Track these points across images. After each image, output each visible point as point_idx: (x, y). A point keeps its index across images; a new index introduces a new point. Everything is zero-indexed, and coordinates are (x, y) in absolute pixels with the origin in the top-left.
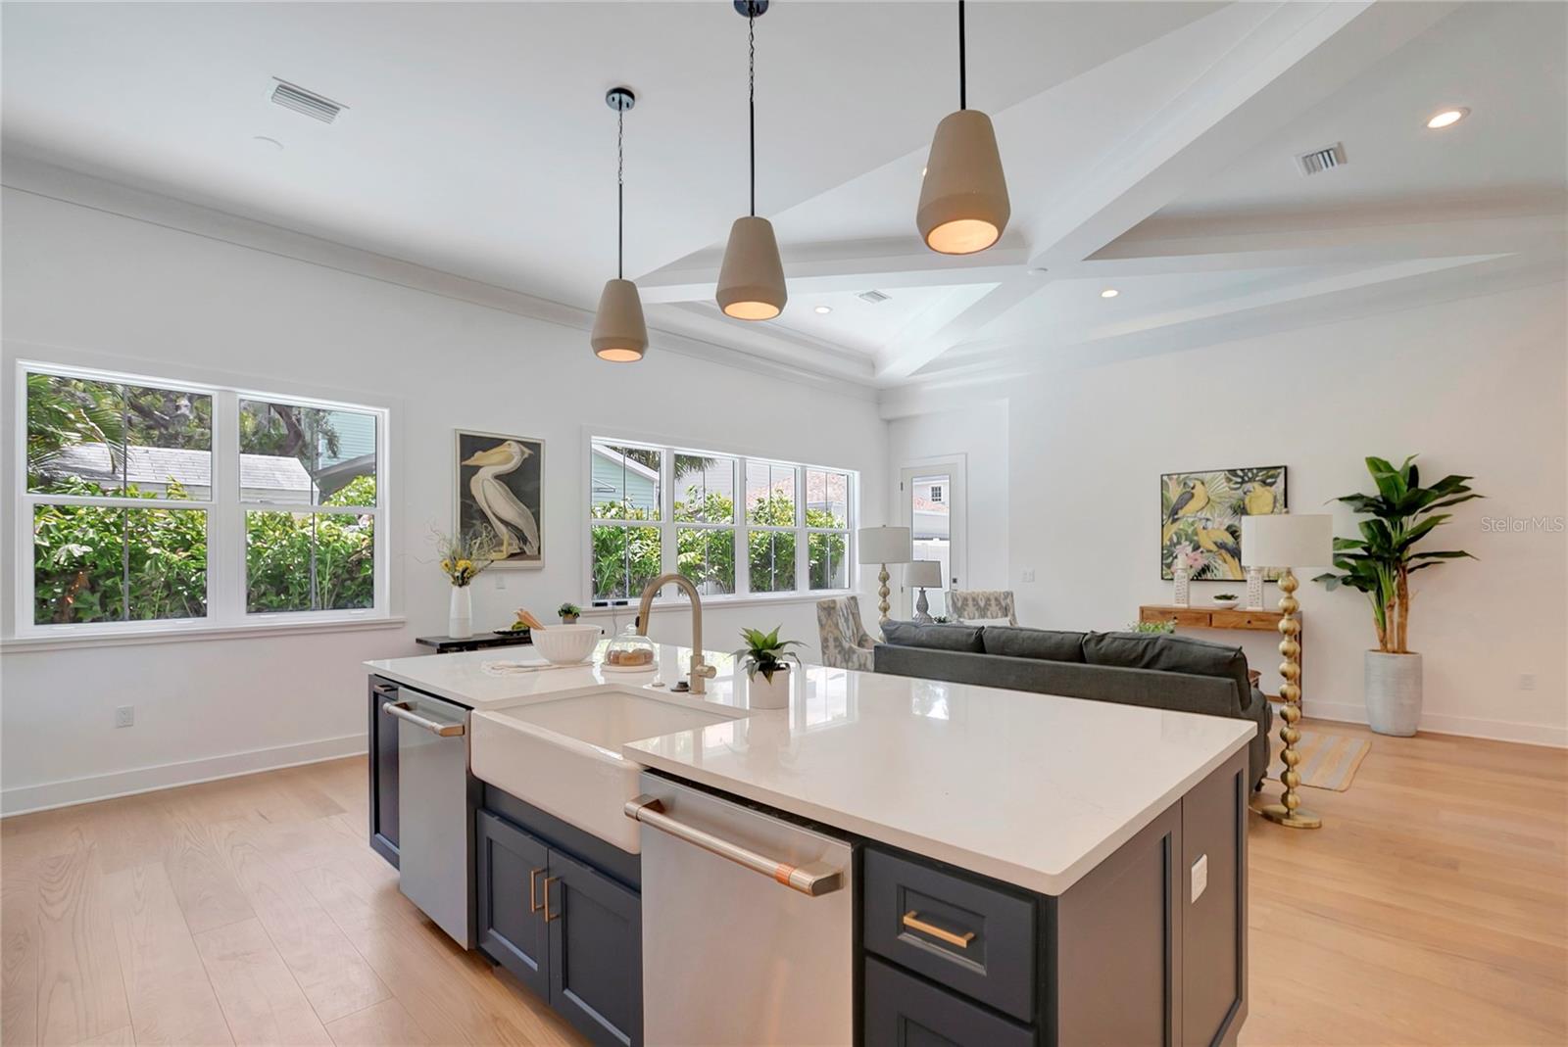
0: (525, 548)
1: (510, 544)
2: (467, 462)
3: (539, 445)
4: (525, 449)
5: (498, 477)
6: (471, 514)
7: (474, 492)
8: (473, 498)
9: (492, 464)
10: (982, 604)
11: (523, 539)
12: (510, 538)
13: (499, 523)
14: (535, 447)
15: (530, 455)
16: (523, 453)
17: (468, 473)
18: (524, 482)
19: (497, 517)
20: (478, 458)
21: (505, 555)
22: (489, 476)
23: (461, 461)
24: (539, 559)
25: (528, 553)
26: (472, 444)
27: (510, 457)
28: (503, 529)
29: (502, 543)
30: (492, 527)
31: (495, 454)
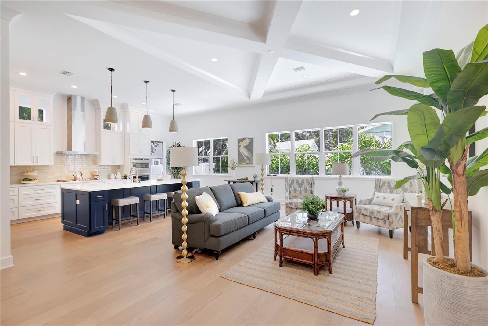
0: (250, 161)
1: (247, 161)
2: (239, 144)
3: (253, 138)
4: (250, 140)
5: (244, 147)
6: (240, 154)
7: (240, 150)
8: (240, 152)
9: (244, 144)
11: (250, 160)
13: (245, 157)
14: (251, 139)
16: (249, 140)
17: (239, 147)
18: (250, 147)
19: (244, 155)
20: (241, 143)
21: (246, 163)
22: (243, 147)
23: (238, 144)
24: (253, 164)
25: (251, 163)
26: (240, 141)
27: (247, 142)
28: (246, 158)
29: (245, 161)
30: (243, 157)
31: (244, 142)
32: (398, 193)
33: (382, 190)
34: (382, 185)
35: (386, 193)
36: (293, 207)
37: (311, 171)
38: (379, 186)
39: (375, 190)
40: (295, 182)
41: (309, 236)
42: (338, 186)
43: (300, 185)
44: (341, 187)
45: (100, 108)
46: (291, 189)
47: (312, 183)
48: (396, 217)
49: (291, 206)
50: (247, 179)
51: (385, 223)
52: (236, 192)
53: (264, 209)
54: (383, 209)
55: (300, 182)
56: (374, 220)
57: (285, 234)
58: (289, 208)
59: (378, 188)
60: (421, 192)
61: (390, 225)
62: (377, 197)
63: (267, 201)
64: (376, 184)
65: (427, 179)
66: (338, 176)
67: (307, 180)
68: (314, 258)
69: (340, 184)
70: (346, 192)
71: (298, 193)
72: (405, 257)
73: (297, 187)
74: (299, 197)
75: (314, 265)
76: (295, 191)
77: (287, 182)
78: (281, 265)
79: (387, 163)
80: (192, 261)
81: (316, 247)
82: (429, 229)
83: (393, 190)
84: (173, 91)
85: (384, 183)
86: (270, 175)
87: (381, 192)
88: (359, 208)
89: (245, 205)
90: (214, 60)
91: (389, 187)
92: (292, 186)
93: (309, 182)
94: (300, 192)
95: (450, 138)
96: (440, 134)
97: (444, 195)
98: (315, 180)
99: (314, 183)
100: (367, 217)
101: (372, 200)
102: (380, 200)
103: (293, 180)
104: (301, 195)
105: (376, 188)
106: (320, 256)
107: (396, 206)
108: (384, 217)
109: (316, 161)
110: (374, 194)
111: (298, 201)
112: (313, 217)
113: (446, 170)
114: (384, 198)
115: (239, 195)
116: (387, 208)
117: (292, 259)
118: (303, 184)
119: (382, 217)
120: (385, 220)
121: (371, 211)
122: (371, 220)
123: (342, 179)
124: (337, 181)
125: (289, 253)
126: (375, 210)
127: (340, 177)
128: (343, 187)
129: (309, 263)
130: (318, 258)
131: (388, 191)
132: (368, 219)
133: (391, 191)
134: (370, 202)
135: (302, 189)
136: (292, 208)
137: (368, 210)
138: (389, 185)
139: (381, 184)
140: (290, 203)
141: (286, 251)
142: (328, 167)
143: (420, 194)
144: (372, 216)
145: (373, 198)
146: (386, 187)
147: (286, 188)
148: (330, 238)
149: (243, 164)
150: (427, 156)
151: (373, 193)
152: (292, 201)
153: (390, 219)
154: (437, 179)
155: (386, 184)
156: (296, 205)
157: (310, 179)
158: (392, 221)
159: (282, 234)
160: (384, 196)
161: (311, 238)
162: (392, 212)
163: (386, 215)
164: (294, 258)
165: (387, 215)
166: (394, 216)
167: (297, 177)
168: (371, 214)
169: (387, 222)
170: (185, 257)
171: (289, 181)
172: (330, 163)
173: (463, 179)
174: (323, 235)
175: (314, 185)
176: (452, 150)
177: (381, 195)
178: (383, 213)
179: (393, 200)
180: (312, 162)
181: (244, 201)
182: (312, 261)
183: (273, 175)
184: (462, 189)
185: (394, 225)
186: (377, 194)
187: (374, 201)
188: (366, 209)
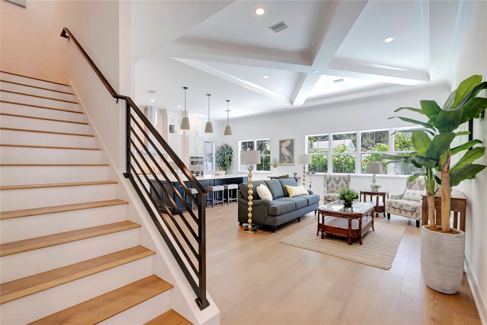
0: (291, 160)
1: (288, 160)
2: (281, 145)
3: (293, 140)
4: (291, 141)
5: (286, 147)
6: (281, 154)
7: (282, 151)
8: (281, 152)
9: (285, 145)
11: (290, 159)
12: (288, 159)
14: (292, 141)
15: (292, 142)
16: (290, 142)
17: (281, 147)
18: (291, 148)
19: (286, 155)
20: (283, 144)
21: (287, 162)
22: (284, 148)
23: (280, 145)
24: (293, 163)
25: (291, 162)
26: (281, 142)
27: (288, 143)
28: (287, 157)
29: (286, 160)
30: (284, 157)
31: (285, 143)
33: (413, 187)
35: (416, 190)
36: (331, 200)
37: (348, 170)
39: (407, 187)
40: (332, 179)
41: (345, 216)
42: (372, 183)
43: (337, 182)
44: (374, 184)
45: (167, 115)
46: (329, 185)
47: (348, 180)
49: (329, 199)
50: (288, 176)
51: (412, 215)
52: (283, 186)
53: (307, 200)
54: (411, 203)
55: (337, 179)
56: (403, 212)
57: (326, 215)
58: (327, 200)
59: (409, 186)
61: (416, 216)
62: (408, 194)
63: (308, 193)
64: (407, 181)
66: (372, 175)
67: (344, 178)
68: (348, 233)
69: (374, 181)
70: (379, 188)
71: (335, 189)
73: (335, 183)
74: (336, 192)
75: (348, 237)
76: (333, 187)
77: (326, 179)
78: (322, 238)
80: (255, 233)
81: (350, 225)
83: (423, 188)
84: (228, 101)
86: (308, 173)
87: (412, 189)
88: (390, 202)
89: (291, 196)
90: (266, 77)
91: (420, 185)
92: (330, 183)
93: (345, 179)
94: (337, 188)
95: (440, 149)
96: (433, 147)
98: (351, 178)
99: (350, 180)
100: (397, 210)
101: (403, 196)
102: (410, 196)
103: (331, 178)
104: (337, 191)
105: (407, 185)
106: (353, 231)
108: (412, 210)
109: (353, 161)
110: (405, 191)
111: (336, 195)
112: (348, 204)
114: (414, 194)
115: (286, 188)
116: (416, 202)
117: (331, 234)
118: (340, 181)
119: (410, 209)
120: (412, 212)
121: (400, 204)
122: (400, 212)
123: (376, 178)
124: (371, 179)
125: (329, 229)
126: (404, 204)
127: (374, 175)
128: (377, 184)
129: (344, 236)
130: (351, 232)
131: (418, 187)
132: (398, 211)
133: (421, 188)
134: (401, 197)
135: (339, 185)
136: (329, 201)
137: (398, 204)
138: (419, 183)
140: (328, 196)
141: (327, 228)
142: (365, 167)
144: (401, 209)
145: (404, 194)
147: (325, 184)
148: (361, 219)
149: (284, 162)
151: (404, 190)
152: (330, 195)
153: (417, 211)
155: (416, 182)
156: (333, 198)
157: (346, 176)
158: (418, 213)
159: (324, 215)
160: (414, 193)
161: (346, 218)
162: (419, 205)
163: (413, 208)
164: (333, 233)
165: (415, 208)
166: (420, 209)
167: (335, 175)
168: (400, 207)
169: (415, 213)
170: (250, 230)
171: (327, 178)
172: (367, 163)
174: (355, 216)
175: (350, 182)
176: (441, 157)
177: (412, 191)
178: (411, 206)
180: (348, 162)
181: (290, 193)
182: (347, 235)
183: (312, 173)
185: (419, 216)
186: (408, 190)
187: (404, 197)
188: (396, 203)
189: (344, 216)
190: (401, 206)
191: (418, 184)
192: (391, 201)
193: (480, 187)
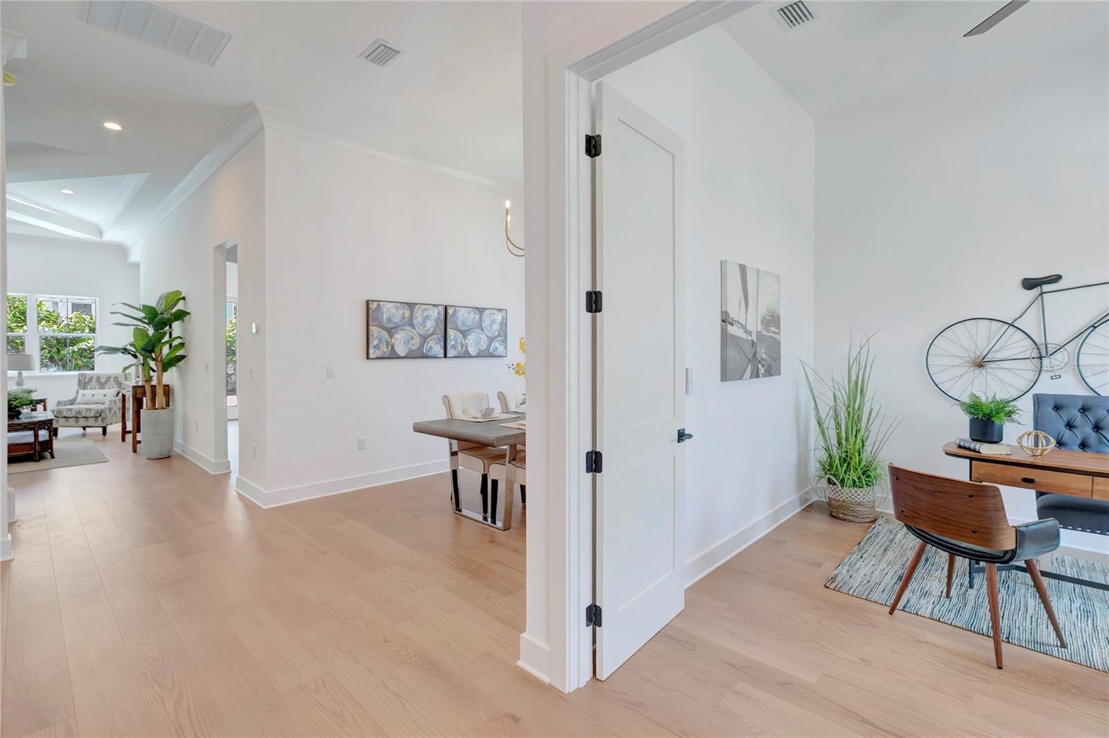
10: (103, 381)
32: (111, 387)
33: (89, 387)
34: (89, 380)
35: (94, 389)
38: (83, 384)
39: (79, 387)
42: (16, 387)
44: (20, 388)
48: (110, 411)
51: (96, 421)
54: (92, 407)
56: (82, 420)
59: (82, 386)
60: (139, 377)
61: (103, 421)
62: (84, 395)
64: (79, 380)
65: (143, 365)
66: (15, 373)
68: (34, 446)
69: (20, 383)
72: (123, 440)
75: (34, 453)
79: (74, 352)
81: (36, 436)
82: (144, 399)
83: (104, 386)
85: (92, 378)
87: (88, 389)
95: (155, 343)
96: (150, 341)
97: (152, 373)
100: (71, 419)
101: (75, 400)
102: (89, 398)
105: (79, 385)
106: (41, 443)
107: (110, 401)
108: (95, 415)
110: (77, 392)
113: (154, 360)
114: (93, 395)
116: (98, 405)
119: (92, 414)
120: (97, 417)
121: (77, 410)
122: (77, 422)
123: (24, 379)
126: (82, 409)
127: (20, 374)
128: (26, 386)
130: (39, 445)
131: (97, 387)
133: (100, 386)
134: (72, 402)
137: (73, 410)
139: (86, 380)
143: (138, 379)
144: (79, 416)
145: (76, 398)
146: (94, 382)
150: (143, 352)
151: (75, 390)
153: (103, 415)
154: (148, 364)
155: (94, 380)
158: (105, 417)
160: (93, 393)
162: (106, 407)
163: (98, 412)
165: (100, 411)
166: (107, 411)
168: (77, 414)
169: (100, 418)
173: (160, 363)
176: (156, 349)
177: (88, 392)
178: (93, 410)
179: (105, 396)
184: (160, 369)
185: (107, 421)
186: (81, 392)
187: (77, 401)
188: (71, 410)
189: (25, 427)
190: (79, 412)
191: (97, 381)
192: (60, 409)
193: (182, 374)
